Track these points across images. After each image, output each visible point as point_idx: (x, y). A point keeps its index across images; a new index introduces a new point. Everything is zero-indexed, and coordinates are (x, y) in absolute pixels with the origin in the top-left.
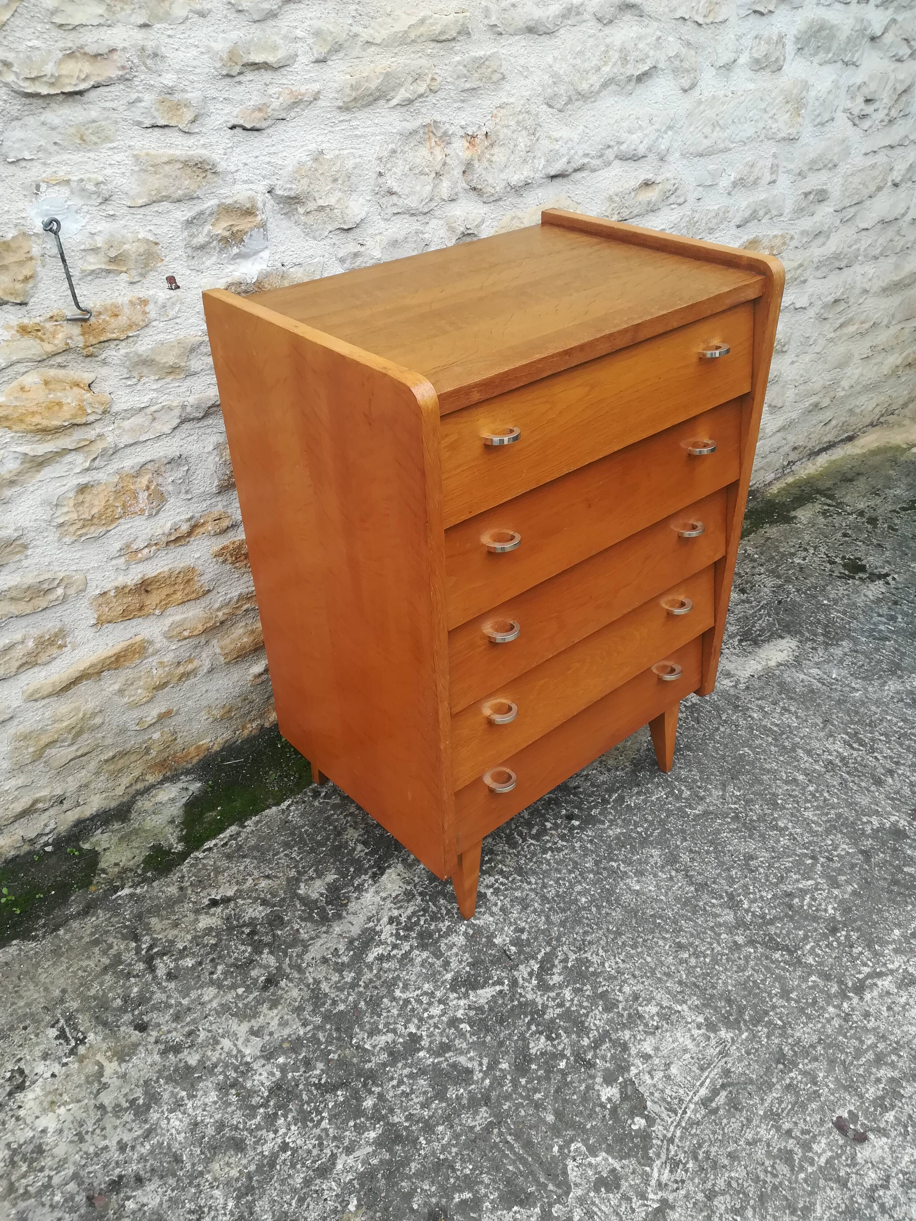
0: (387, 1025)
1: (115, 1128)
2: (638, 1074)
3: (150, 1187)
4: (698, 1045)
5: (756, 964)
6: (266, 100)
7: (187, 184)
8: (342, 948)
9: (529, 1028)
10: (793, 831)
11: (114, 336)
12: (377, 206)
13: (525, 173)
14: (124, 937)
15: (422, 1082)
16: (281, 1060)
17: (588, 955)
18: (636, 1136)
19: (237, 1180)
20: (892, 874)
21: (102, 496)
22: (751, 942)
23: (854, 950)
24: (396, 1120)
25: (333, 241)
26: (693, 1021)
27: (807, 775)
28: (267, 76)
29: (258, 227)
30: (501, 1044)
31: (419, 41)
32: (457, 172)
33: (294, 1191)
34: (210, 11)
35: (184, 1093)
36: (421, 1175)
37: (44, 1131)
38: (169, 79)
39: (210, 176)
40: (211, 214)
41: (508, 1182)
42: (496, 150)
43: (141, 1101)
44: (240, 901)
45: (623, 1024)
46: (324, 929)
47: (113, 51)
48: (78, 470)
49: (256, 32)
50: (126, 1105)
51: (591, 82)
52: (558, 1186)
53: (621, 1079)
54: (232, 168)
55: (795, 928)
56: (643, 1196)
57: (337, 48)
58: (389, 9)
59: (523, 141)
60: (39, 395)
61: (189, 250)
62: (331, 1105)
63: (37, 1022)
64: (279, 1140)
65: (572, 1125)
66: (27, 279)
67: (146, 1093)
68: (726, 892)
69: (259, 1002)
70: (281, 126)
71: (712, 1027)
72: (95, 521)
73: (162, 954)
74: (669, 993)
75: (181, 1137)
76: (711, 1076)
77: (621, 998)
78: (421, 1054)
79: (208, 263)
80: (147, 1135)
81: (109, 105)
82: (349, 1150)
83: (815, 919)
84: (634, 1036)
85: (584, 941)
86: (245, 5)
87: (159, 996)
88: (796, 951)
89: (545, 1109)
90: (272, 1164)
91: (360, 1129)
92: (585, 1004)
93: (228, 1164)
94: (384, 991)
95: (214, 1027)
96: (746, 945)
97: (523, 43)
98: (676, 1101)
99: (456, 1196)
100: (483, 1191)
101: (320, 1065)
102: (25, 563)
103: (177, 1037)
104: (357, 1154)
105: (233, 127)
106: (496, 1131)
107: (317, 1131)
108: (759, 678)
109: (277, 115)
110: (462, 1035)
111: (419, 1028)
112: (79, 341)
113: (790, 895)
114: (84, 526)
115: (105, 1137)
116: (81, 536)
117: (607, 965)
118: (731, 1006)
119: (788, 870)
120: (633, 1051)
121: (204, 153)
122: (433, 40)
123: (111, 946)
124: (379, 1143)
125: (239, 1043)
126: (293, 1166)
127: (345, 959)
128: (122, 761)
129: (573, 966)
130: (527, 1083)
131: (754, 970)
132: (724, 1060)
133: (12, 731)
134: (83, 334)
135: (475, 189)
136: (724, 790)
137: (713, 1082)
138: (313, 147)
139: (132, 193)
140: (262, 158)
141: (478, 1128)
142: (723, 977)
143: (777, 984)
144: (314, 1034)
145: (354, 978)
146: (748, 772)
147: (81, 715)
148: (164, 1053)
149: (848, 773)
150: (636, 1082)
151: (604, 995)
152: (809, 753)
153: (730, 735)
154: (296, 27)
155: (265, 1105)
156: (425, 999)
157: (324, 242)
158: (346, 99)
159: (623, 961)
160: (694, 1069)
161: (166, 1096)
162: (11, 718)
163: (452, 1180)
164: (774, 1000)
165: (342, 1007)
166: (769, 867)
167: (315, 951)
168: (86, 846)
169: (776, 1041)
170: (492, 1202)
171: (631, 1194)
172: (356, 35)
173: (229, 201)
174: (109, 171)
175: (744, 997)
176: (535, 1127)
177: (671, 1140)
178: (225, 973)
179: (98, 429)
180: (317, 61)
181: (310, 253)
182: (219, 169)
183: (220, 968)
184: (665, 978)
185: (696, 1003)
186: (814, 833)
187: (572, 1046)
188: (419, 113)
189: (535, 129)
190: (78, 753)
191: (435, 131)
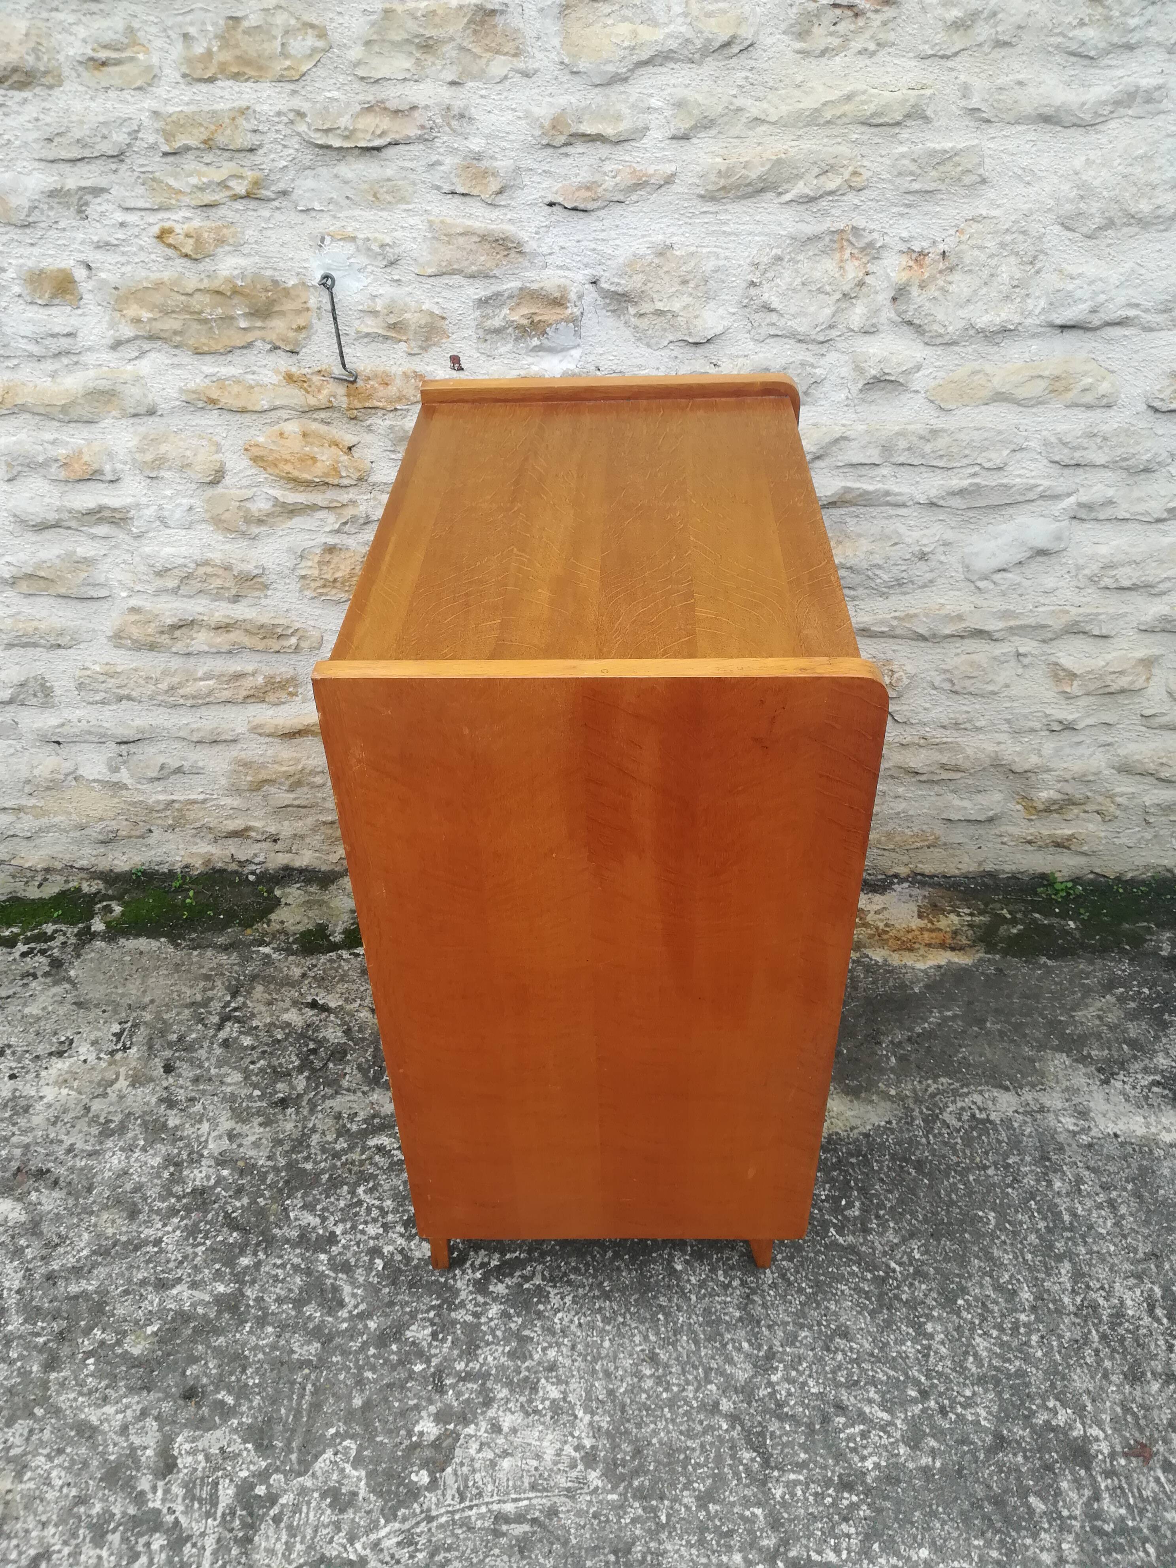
0: (324, 1209)
1: (80, 1132)
2: (471, 1436)
3: (57, 1194)
4: (555, 1463)
5: (712, 1444)
6: (598, 177)
7: (483, 260)
8: (362, 1115)
9: (428, 1311)
10: (935, 1345)
11: (381, 404)
12: (746, 322)
13: (1004, 316)
14: (228, 988)
15: (298, 1280)
16: (225, 1173)
17: (553, 1292)
18: (406, 1486)
19: (107, 1238)
20: (1006, 1491)
21: (348, 562)
22: (734, 1418)
23: (844, 1527)
24: (248, 1292)
25: (675, 353)
26: (579, 1438)
27: (1039, 1298)
28: (604, 150)
29: (567, 321)
30: (391, 1304)
31: (839, 122)
32: (883, 298)
33: (130, 1281)
34: (536, 71)
35: (142, 1143)
36: (218, 1352)
37: (41, 1098)
38: (476, 144)
39: (513, 254)
40: (511, 297)
41: (269, 1420)
42: (956, 277)
43: (113, 1126)
44: (332, 1017)
45: (512, 1381)
46: (366, 1089)
47: (414, 108)
48: (327, 529)
49: (596, 97)
50: (102, 1120)
51: (1159, 202)
52: (300, 1462)
53: (451, 1427)
54: (545, 250)
55: (802, 1446)
56: (352, 1539)
57: (706, 124)
58: (799, 79)
59: (1009, 269)
60: (295, 445)
61: (481, 332)
62: (220, 1238)
63: (115, 1012)
64: (160, 1234)
65: (367, 1425)
66: (300, 329)
67: (122, 1122)
68: (771, 1348)
69: (259, 1112)
70: (618, 209)
71: (590, 1459)
72: (338, 584)
73: (238, 1020)
74: (588, 1392)
75: (108, 1174)
76: (534, 1501)
77: (536, 1357)
78: (323, 1257)
79: (502, 350)
80: (90, 1155)
81: (407, 164)
82: (194, 1285)
83: (839, 1456)
84: (508, 1401)
85: (565, 1274)
86: (583, 65)
87: (202, 1053)
88: (772, 1469)
89: (362, 1391)
90: (137, 1248)
91: (218, 1276)
92: (499, 1333)
93: (113, 1222)
94: (353, 1179)
95: (211, 1107)
96: (726, 1416)
97: (1032, 136)
98: (474, 1491)
99: (223, 1393)
100: (244, 1409)
101: (245, 1201)
102: (264, 601)
103: (181, 1095)
104: (196, 1293)
105: (551, 204)
106: (307, 1371)
107: (190, 1250)
108: (1122, 1144)
109: (608, 196)
110: (370, 1268)
111: (344, 1233)
112: (343, 402)
113: (840, 1408)
114: (324, 586)
115: (68, 1133)
116: (321, 594)
117: (560, 1315)
118: (633, 1458)
119: (873, 1382)
120: (491, 1413)
121: (510, 229)
122: (863, 123)
123: (212, 989)
124: (219, 1301)
125: (213, 1134)
126: (148, 1262)
127: (354, 1128)
129: (528, 1290)
130: (374, 1355)
131: (702, 1446)
132: (563, 1499)
133: (235, 753)
134: (348, 395)
135: (910, 323)
136: (904, 1240)
137: (528, 1509)
138: (659, 238)
139: (421, 260)
140: (585, 243)
141: (296, 1356)
142: (661, 1425)
143: (709, 1482)
144: (267, 1172)
145: (343, 1150)
146: (962, 1241)
147: (300, 767)
148: (161, 1100)
149: (1104, 1337)
150: (461, 1441)
151: (524, 1340)
152: (1077, 1275)
153: (994, 1185)
154: (651, 95)
155: (179, 1198)
156: (375, 1213)
157: (662, 353)
158: (709, 187)
159: (580, 1325)
160: (526, 1480)
161: (130, 1135)
162: (234, 741)
163: (233, 1378)
164: (685, 1493)
165: (309, 1166)
166: (852, 1361)
167: (338, 1103)
168: (278, 893)
169: (638, 1532)
170: (241, 1424)
171: (345, 1527)
172: (740, 110)
173: (535, 286)
174: (399, 234)
175: (658, 1462)
176: (338, 1397)
177: (430, 1519)
178: (262, 1070)
179: (352, 494)
180: (674, 138)
181: (640, 361)
182: (526, 249)
183: (262, 1062)
184: (601, 1375)
185: (604, 1425)
186: (960, 1368)
187: (445, 1359)
188: (826, 214)
189: (1035, 257)
190: (296, 803)
191: (853, 240)
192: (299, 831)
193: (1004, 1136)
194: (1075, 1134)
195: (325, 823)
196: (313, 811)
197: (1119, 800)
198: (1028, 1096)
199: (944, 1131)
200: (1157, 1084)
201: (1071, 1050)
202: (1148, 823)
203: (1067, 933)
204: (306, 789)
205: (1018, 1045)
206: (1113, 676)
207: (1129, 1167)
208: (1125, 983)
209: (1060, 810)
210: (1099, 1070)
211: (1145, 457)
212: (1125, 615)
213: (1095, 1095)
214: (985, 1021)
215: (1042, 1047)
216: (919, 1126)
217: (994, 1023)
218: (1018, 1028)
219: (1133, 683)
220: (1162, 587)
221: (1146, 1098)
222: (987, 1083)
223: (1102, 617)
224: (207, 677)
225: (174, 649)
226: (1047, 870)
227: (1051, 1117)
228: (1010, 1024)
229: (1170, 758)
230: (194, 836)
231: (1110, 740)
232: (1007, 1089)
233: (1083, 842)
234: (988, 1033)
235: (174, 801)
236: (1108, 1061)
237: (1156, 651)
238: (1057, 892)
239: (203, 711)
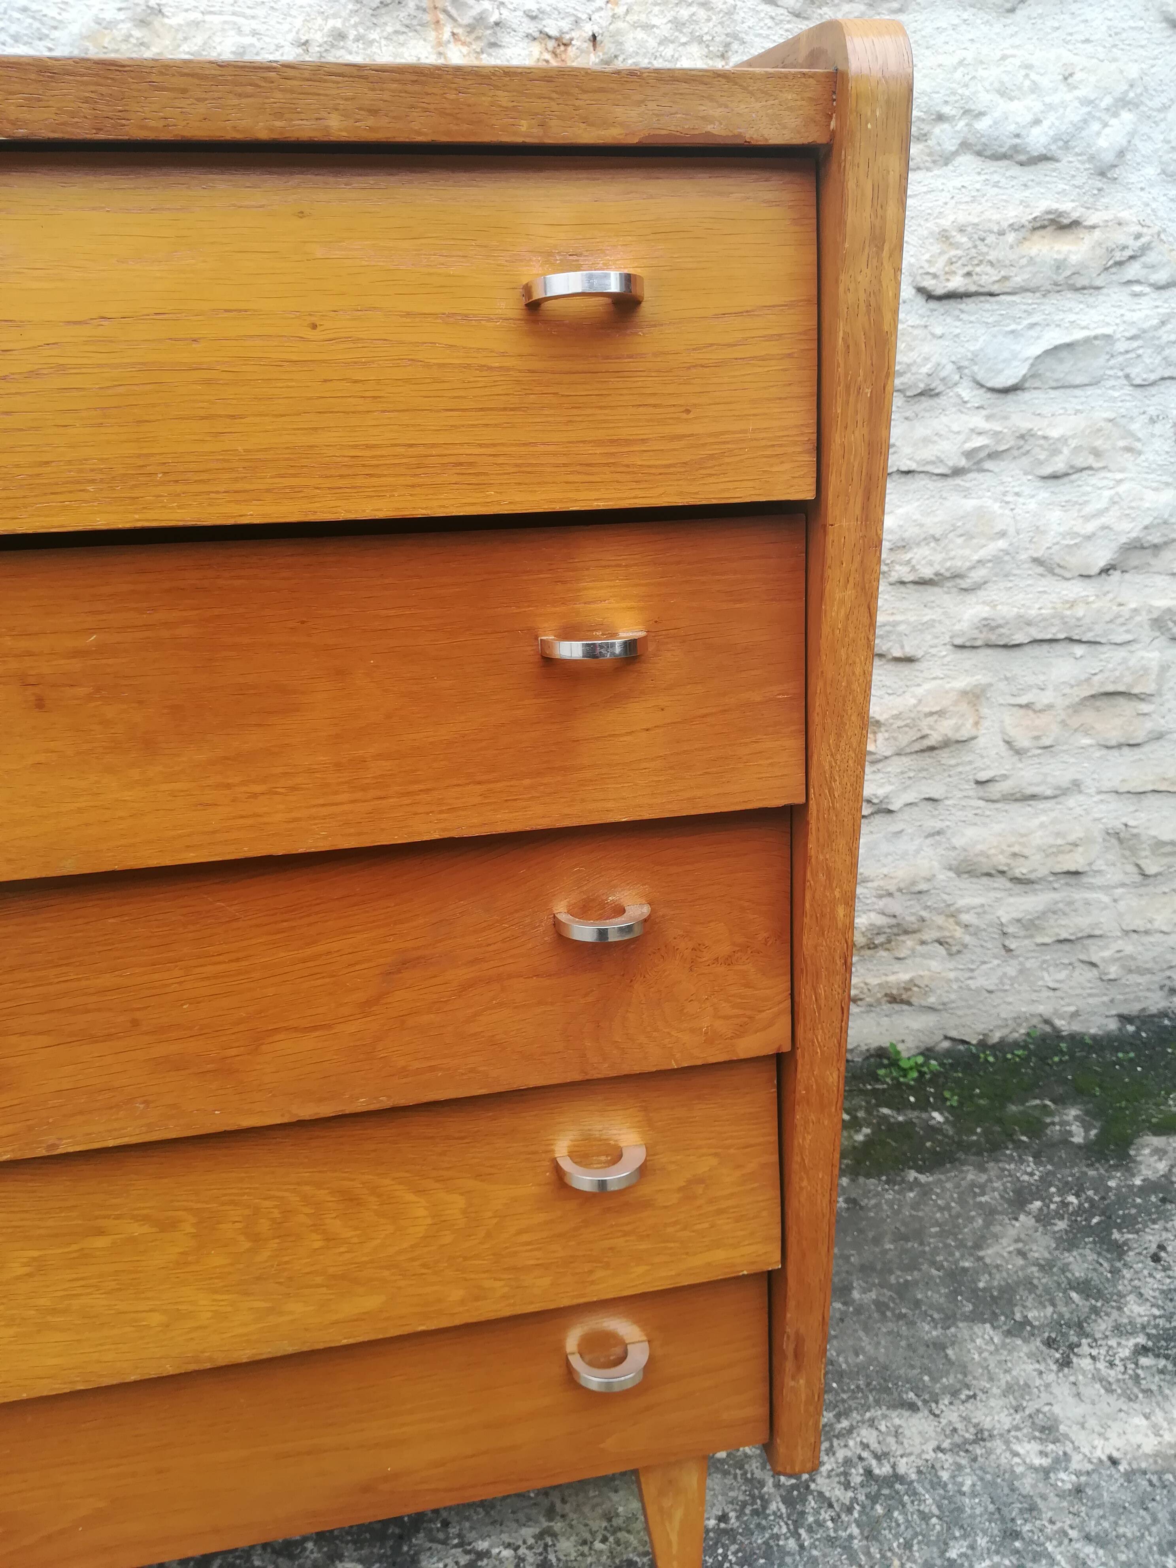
189: (727, 45)
191: (453, 12)
193: (929, 1504)
194: (1046, 1472)
197: (965, 918)
198: (951, 1415)
199: (825, 1515)
200: (1143, 1350)
201: (995, 1316)
202: (1008, 950)
203: (933, 1130)
205: (911, 1324)
206: (931, 720)
207: (1155, 1520)
208: (1038, 1191)
209: (887, 945)
210: (1050, 1343)
211: (925, 370)
212: (931, 624)
213: (1056, 1389)
214: (848, 1289)
215: (949, 1319)
216: (778, 1516)
217: (864, 1291)
218: (903, 1291)
219: (958, 729)
220: (977, 575)
221: (1137, 1378)
222: (878, 1403)
223: (902, 628)
226: (885, 1042)
227: (998, 1445)
228: (890, 1287)
229: (1023, 844)
231: (939, 825)
232: (913, 1407)
233: (927, 991)
234: (858, 1311)
236: (1058, 1324)
237: (981, 678)
238: (905, 1072)
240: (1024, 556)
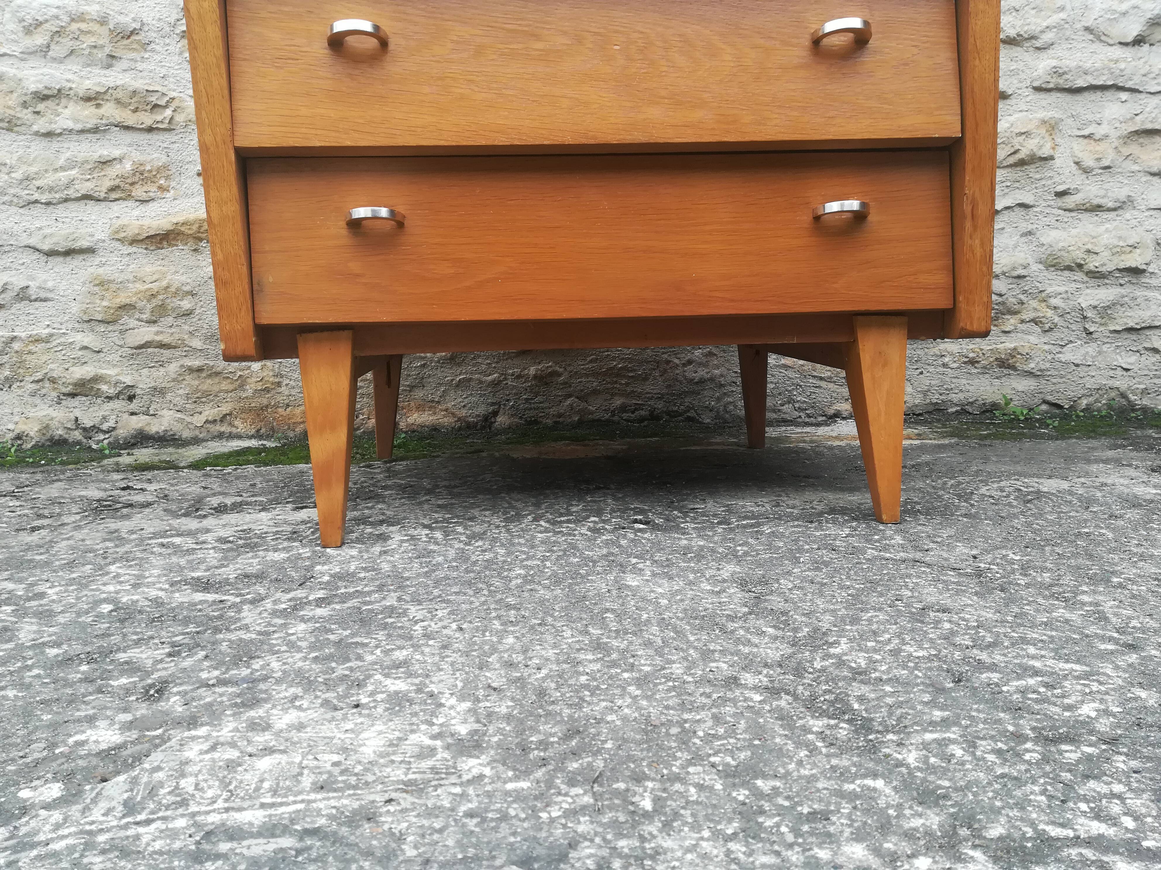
0: (41, 580)
2: (197, 738)
4: (384, 755)
5: (737, 715)
10: (1108, 610)
17: (416, 608)
22: (774, 690)
23: (1093, 785)
26: (444, 725)
30: (105, 635)
44: (146, 492)
45: (312, 681)
53: (155, 732)
55: (932, 704)
68: (816, 629)
71: (466, 746)
74: (469, 682)
76: (319, 805)
77: (370, 658)
83: (1018, 710)
84: (297, 699)
85: (439, 597)
88: (882, 733)
94: (107, 561)
96: (755, 689)
98: (169, 801)
102: (140, 66)
110: (87, 612)
111: (61, 592)
113: (984, 666)
117: (423, 624)
118: (566, 739)
120: (255, 713)
128: (209, 381)
129: (370, 610)
130: (35, 676)
131: (717, 718)
132: (393, 796)
133: (91, 270)
142: (622, 702)
145: (105, 547)
147: (164, 283)
150: (171, 745)
159: (460, 629)
160: (308, 779)
162: (92, 250)
164: (695, 770)
168: (123, 451)
169: (583, 828)
175: (623, 740)
184: (496, 666)
187: (182, 671)
190: (158, 338)
192: (160, 384)
193: (1070, 498)
195: (191, 370)
196: (177, 353)
197: (1054, 302)
198: (1079, 480)
199: (987, 498)
202: (1089, 333)
204: (170, 320)
206: (1021, 139)
214: (988, 458)
220: (1047, 38)
224: (71, 165)
225: (35, 128)
229: (1094, 244)
230: (33, 394)
235: (14, 339)
237: (1054, 114)
239: (60, 211)
240: (1078, 26)
